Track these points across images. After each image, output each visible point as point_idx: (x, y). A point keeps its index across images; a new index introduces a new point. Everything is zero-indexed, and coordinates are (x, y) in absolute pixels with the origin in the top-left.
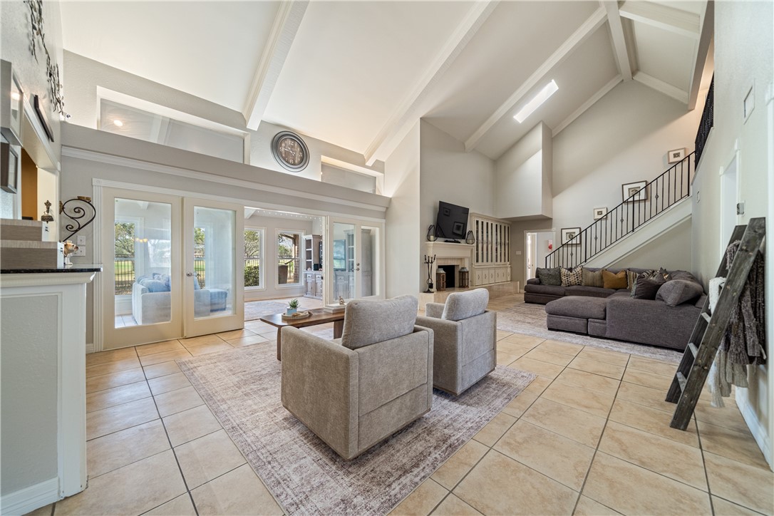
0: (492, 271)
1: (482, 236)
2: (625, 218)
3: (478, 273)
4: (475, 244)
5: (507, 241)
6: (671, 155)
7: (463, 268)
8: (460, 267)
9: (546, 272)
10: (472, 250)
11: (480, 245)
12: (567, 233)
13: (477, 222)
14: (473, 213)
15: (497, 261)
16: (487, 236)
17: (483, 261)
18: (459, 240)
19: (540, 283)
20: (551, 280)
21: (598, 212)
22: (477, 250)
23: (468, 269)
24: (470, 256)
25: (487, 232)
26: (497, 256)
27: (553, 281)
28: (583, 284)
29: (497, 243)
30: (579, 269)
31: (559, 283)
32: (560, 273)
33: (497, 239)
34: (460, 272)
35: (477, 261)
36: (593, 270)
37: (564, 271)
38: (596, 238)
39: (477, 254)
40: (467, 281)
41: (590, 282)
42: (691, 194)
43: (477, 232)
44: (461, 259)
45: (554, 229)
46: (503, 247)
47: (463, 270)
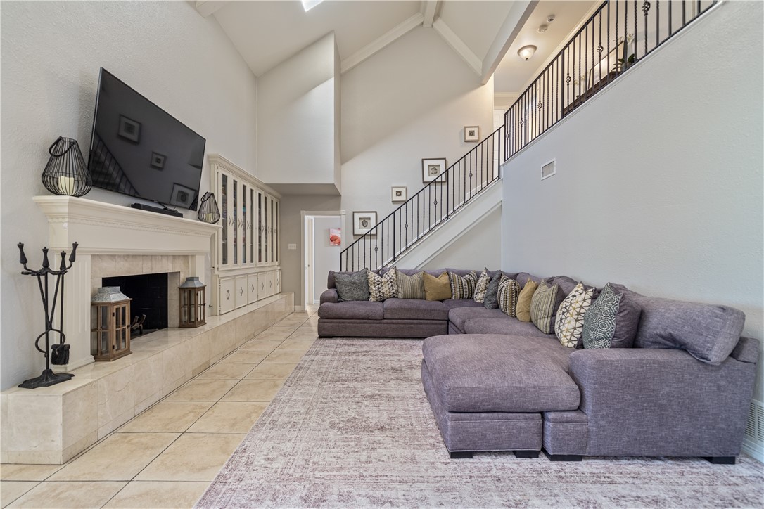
0: (253, 280)
1: (235, 211)
2: (438, 200)
3: (226, 286)
4: (220, 225)
5: (275, 227)
6: (468, 130)
7: (189, 279)
8: (183, 277)
9: (346, 278)
10: (213, 238)
11: (230, 228)
12: (360, 219)
13: (225, 178)
14: (217, 156)
15: (260, 261)
16: (244, 213)
17: (236, 261)
18: (180, 211)
19: (339, 299)
20: (355, 292)
21: (397, 192)
22: (225, 238)
23: (202, 281)
24: (208, 249)
25: (244, 206)
26: (260, 250)
27: (358, 293)
28: (400, 295)
29: (260, 229)
30: (392, 272)
31: (366, 296)
32: (367, 279)
33: (260, 222)
34: (182, 289)
35: (225, 261)
36: (409, 273)
37: (372, 276)
38: (406, 226)
39: (225, 246)
40: (200, 309)
41: (409, 292)
42: (502, 176)
43: (225, 201)
44: (186, 257)
45: (343, 211)
46: (269, 235)
47: (190, 285)
